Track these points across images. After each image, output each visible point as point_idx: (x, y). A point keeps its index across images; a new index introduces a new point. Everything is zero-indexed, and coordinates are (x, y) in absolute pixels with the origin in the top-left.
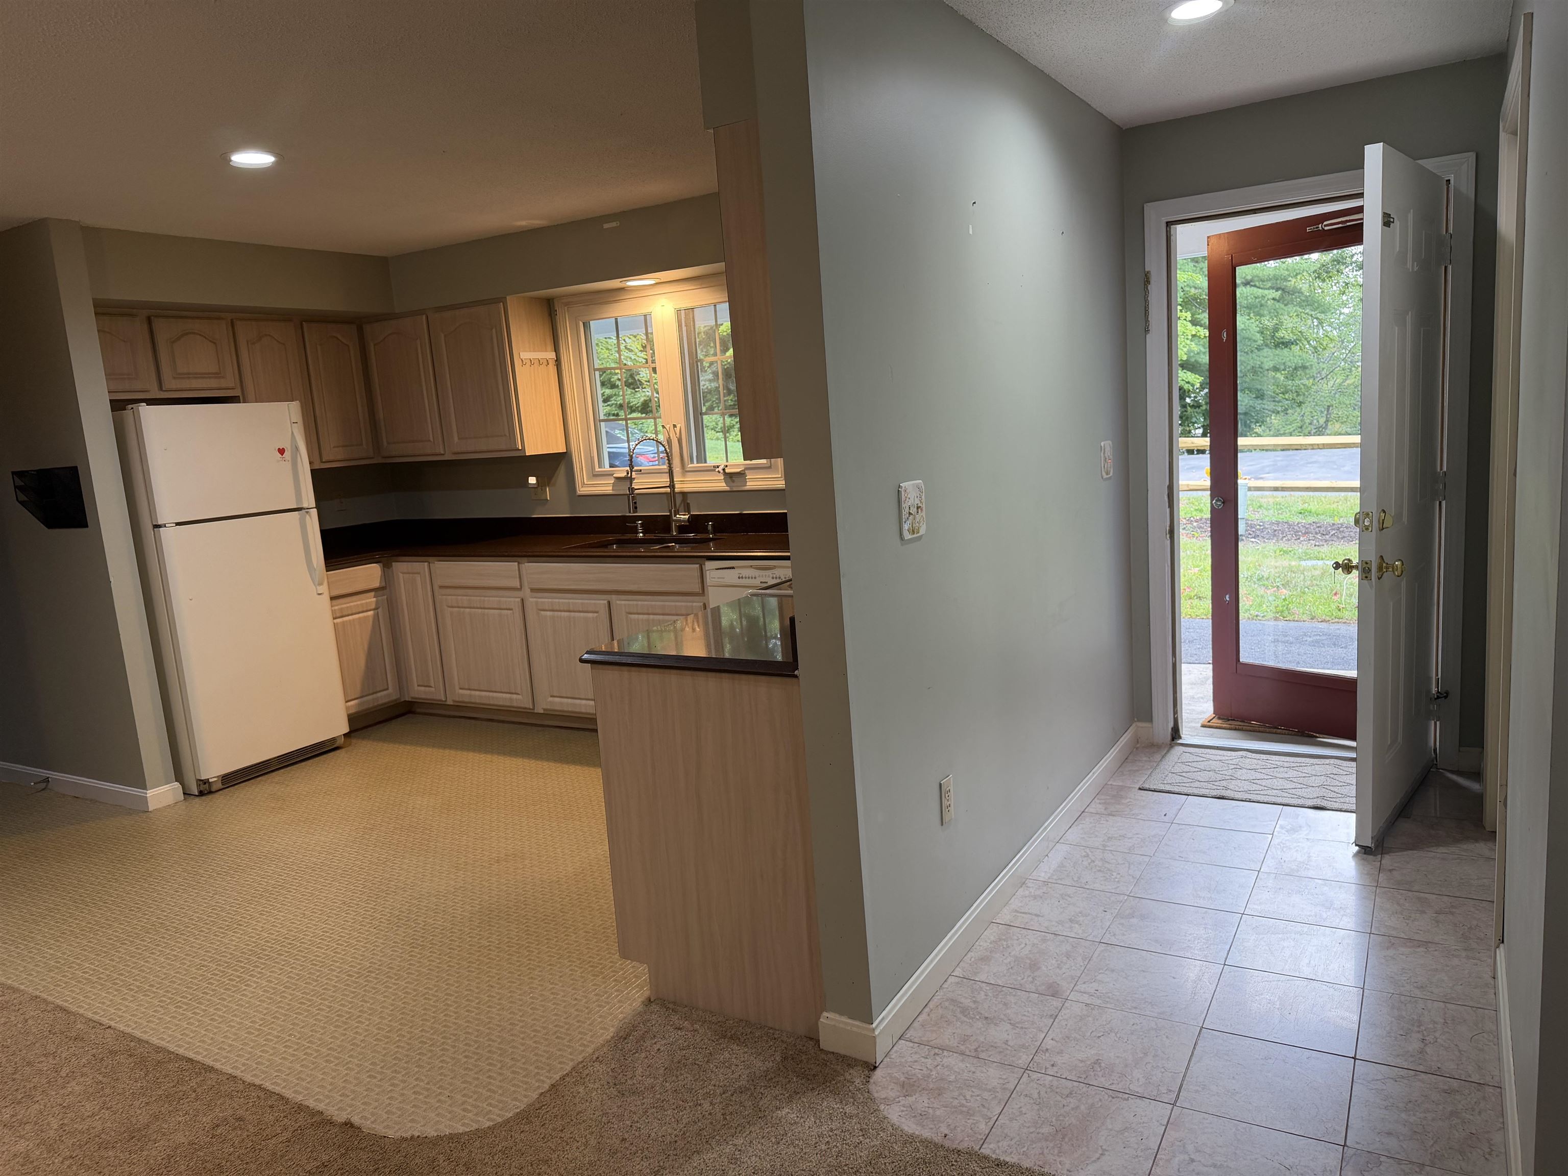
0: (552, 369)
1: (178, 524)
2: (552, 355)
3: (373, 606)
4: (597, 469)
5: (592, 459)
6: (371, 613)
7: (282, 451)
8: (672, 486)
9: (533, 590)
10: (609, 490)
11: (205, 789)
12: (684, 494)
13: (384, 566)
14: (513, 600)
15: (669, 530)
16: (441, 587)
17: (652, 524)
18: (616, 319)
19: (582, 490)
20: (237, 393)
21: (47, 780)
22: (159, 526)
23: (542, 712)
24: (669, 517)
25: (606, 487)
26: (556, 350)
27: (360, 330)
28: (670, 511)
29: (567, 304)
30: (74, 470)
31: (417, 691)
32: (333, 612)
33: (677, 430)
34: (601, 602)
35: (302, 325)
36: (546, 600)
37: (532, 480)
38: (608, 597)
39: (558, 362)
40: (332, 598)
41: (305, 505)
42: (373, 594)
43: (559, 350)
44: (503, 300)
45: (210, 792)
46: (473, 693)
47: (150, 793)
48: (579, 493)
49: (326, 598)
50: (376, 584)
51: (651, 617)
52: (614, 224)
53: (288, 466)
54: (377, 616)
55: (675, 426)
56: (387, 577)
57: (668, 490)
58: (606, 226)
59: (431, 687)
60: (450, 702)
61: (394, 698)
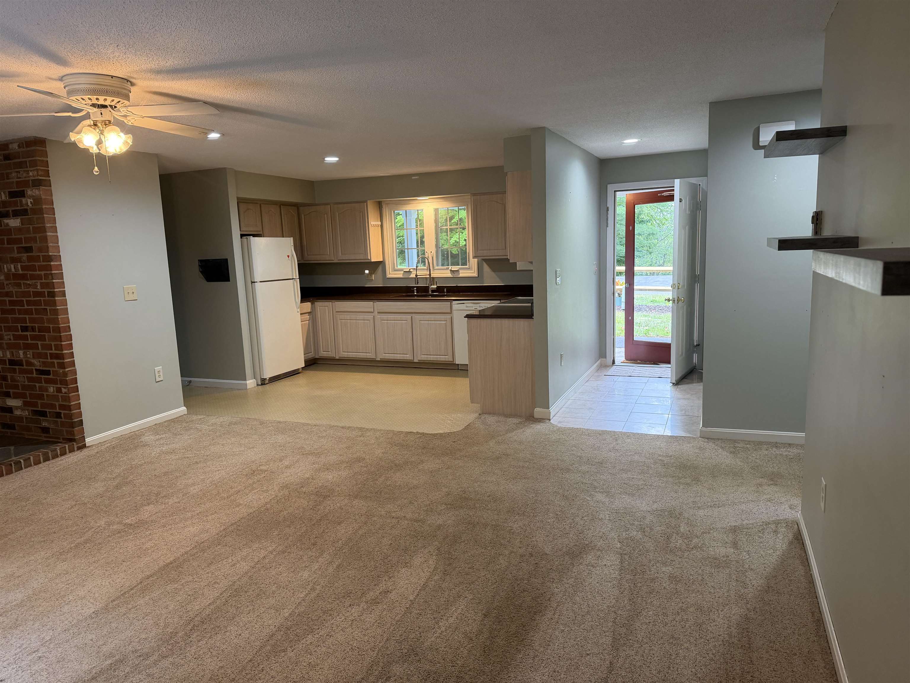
0: (380, 228)
1: (261, 282)
2: (380, 223)
3: (308, 319)
4: (396, 268)
5: (394, 264)
6: (307, 322)
7: (288, 256)
8: (430, 275)
9: (378, 313)
10: (401, 276)
11: (263, 382)
12: (433, 278)
13: (312, 304)
14: (370, 317)
15: (428, 292)
16: (337, 312)
17: (419, 289)
18: (406, 211)
19: (389, 276)
20: (261, 233)
21: (190, 382)
22: (255, 282)
23: (379, 360)
24: (428, 287)
25: (400, 275)
26: (381, 221)
27: (298, 209)
28: (429, 284)
29: (387, 204)
30: (226, 260)
31: (323, 354)
32: (301, 319)
33: (432, 253)
34: (409, 317)
35: (280, 207)
36: (385, 316)
37: (367, 272)
38: (411, 315)
39: (382, 226)
40: (301, 314)
41: (295, 278)
42: (307, 314)
43: (383, 221)
44: (366, 202)
45: (264, 384)
46: (349, 353)
47: (248, 382)
48: (387, 277)
49: (299, 313)
50: (309, 311)
51: (429, 322)
52: (417, 177)
53: (290, 262)
54: (309, 323)
55: (431, 252)
56: (313, 308)
57: (428, 276)
58: (413, 178)
59: (329, 352)
60: (337, 358)
61: (313, 356)
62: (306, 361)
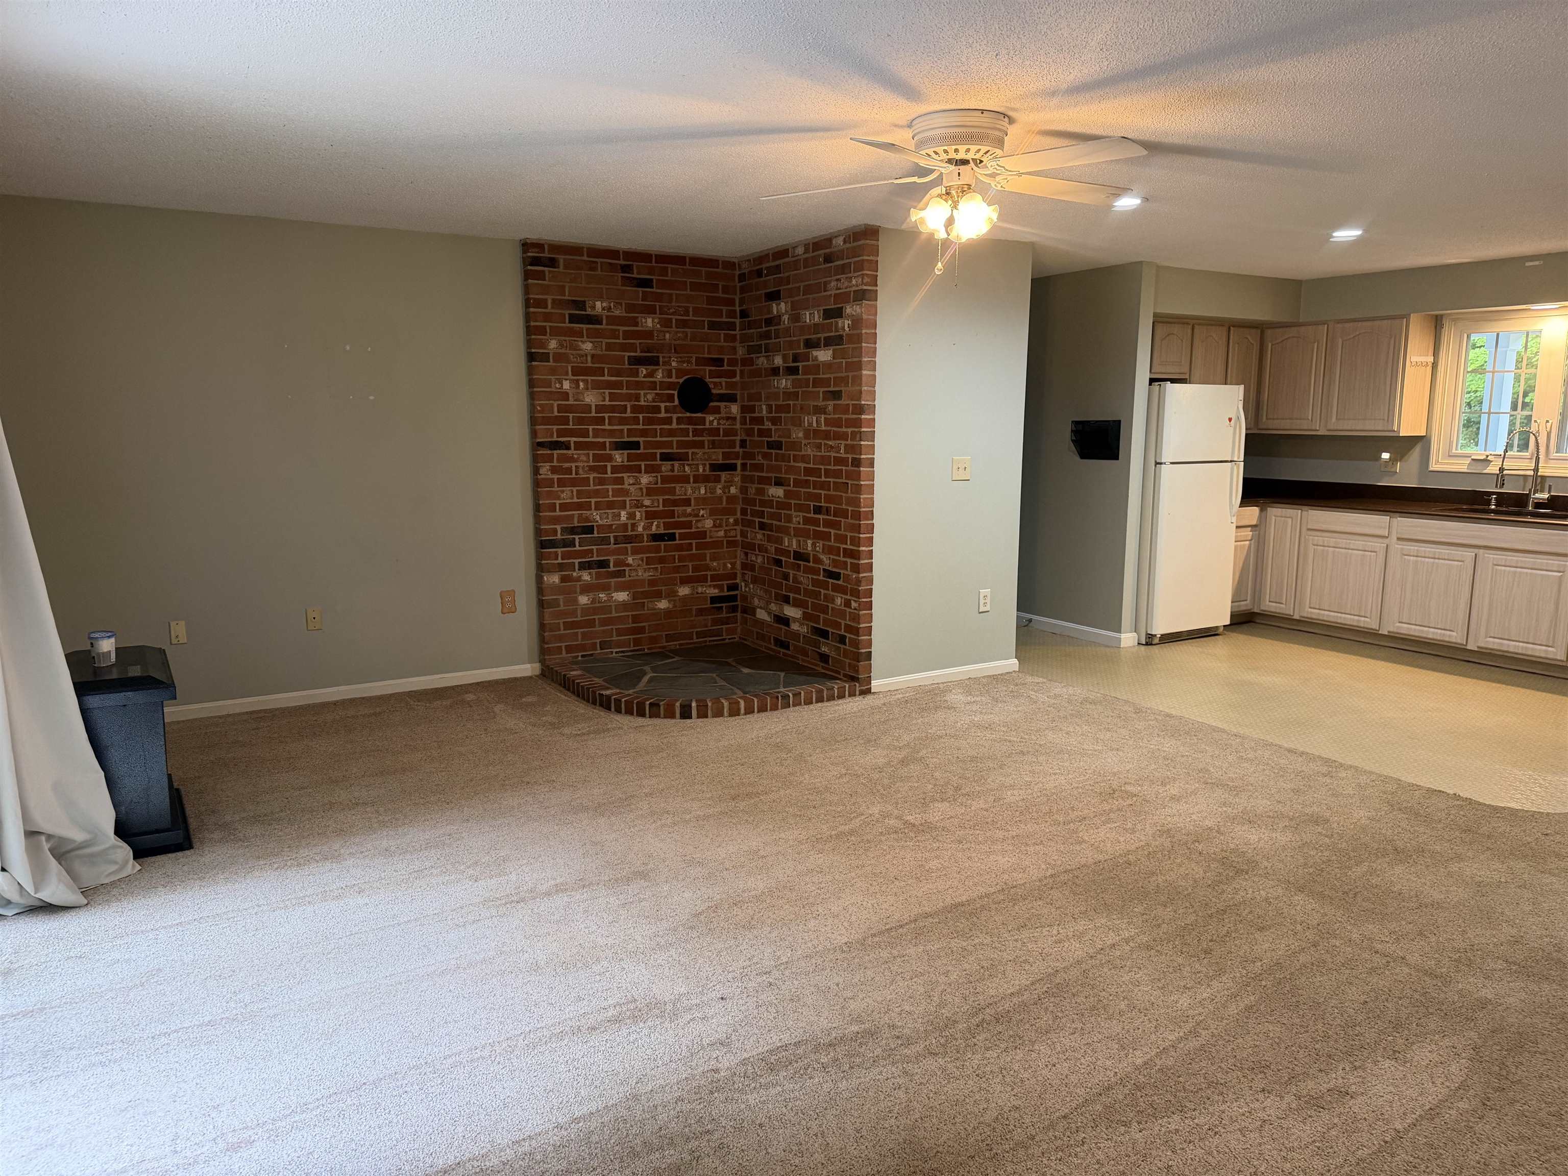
0: (1429, 369)
1: (1172, 463)
2: (1431, 359)
3: (1250, 538)
4: (1454, 451)
5: (1451, 443)
6: (1248, 542)
7: (1230, 420)
8: (1536, 469)
9: (1398, 539)
10: (1464, 469)
11: (1149, 641)
12: (1543, 477)
13: (1261, 511)
14: (1379, 545)
15: (1526, 505)
16: (1309, 530)
17: (1503, 499)
19: (1433, 467)
20: (1187, 376)
21: (1030, 621)
22: (1161, 464)
23: (1387, 633)
24: (1528, 496)
25: (1462, 466)
26: (1436, 354)
27: (1262, 333)
28: (1530, 490)
29: (1454, 320)
30: (1118, 423)
31: (1268, 605)
32: (1236, 537)
33: (1549, 425)
34: (1469, 554)
35: (1229, 328)
36: (1413, 548)
37: (1386, 456)
38: (1476, 551)
39: (1435, 365)
40: (1237, 527)
41: (1235, 459)
42: (1250, 529)
43: (1438, 354)
44: (1407, 317)
45: (1151, 644)
46: (1323, 612)
47: (1123, 636)
48: (1431, 469)
49: (1234, 526)
50: (1254, 522)
51: (1519, 570)
52: (1537, 263)
53: (1232, 429)
54: (1250, 544)
55: (1547, 421)
56: (1262, 519)
57: (1531, 473)
58: (1527, 264)
59: (1282, 604)
60: (1296, 617)
61: (1249, 608)
62: (1233, 616)
